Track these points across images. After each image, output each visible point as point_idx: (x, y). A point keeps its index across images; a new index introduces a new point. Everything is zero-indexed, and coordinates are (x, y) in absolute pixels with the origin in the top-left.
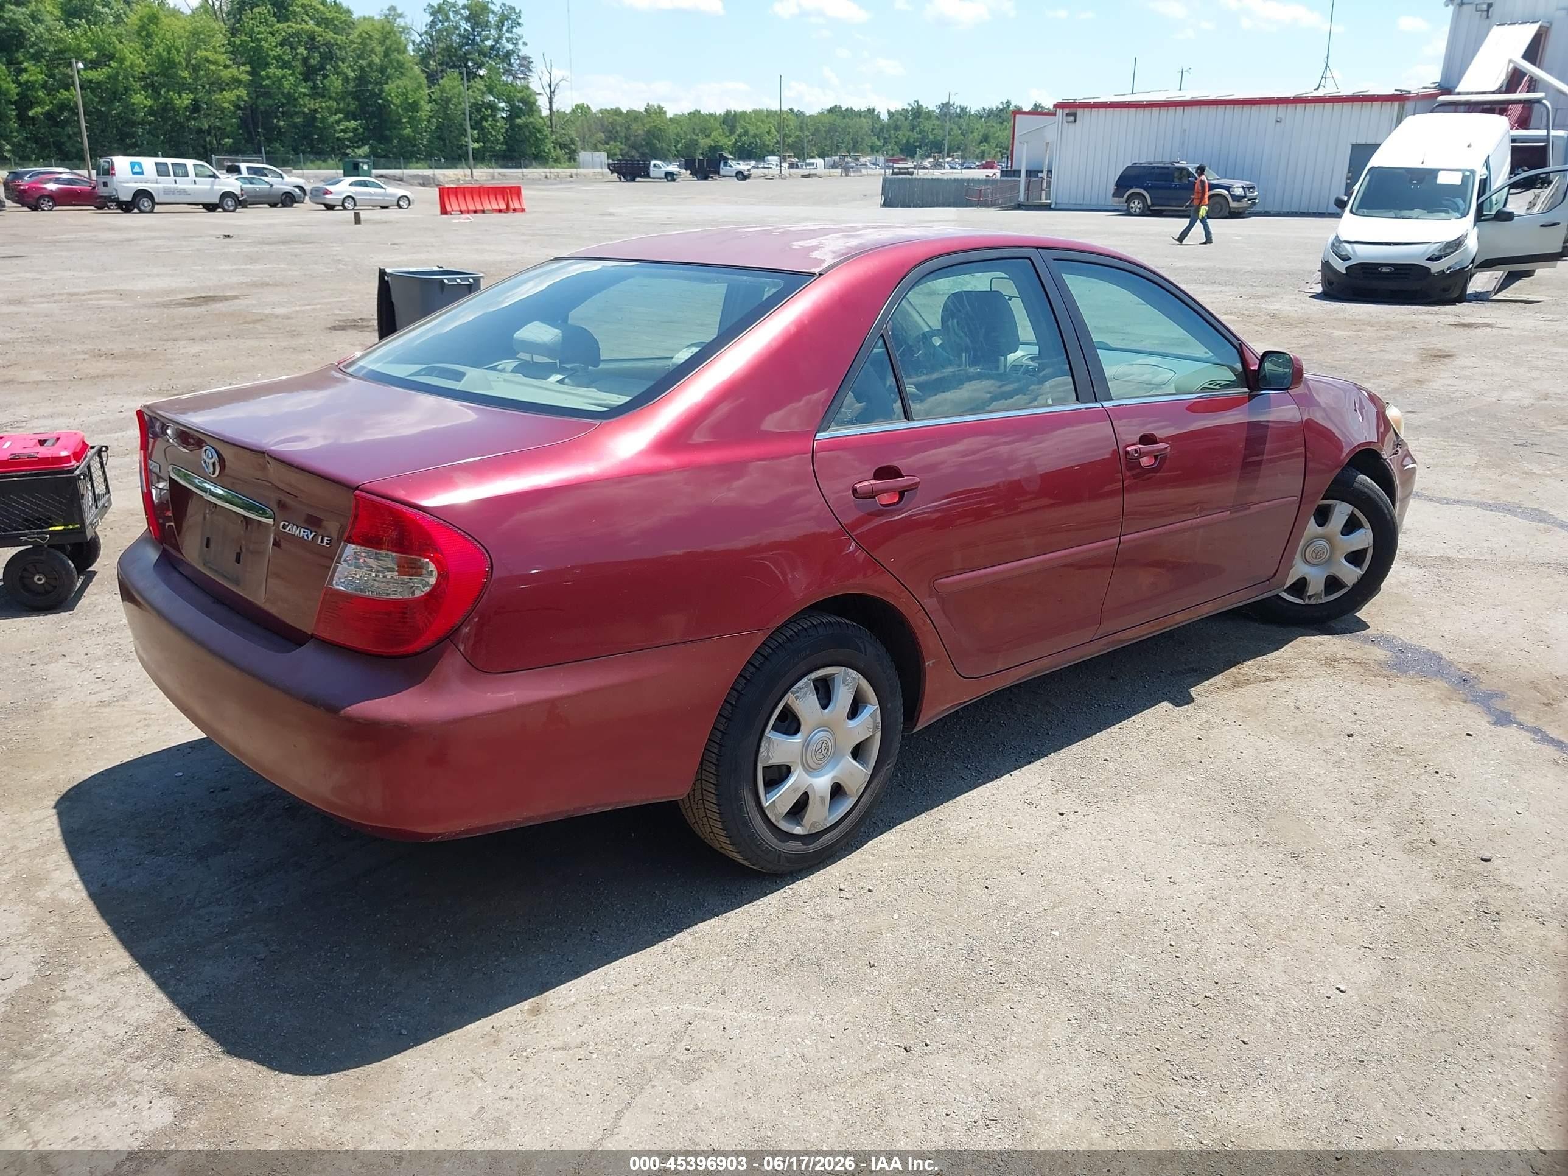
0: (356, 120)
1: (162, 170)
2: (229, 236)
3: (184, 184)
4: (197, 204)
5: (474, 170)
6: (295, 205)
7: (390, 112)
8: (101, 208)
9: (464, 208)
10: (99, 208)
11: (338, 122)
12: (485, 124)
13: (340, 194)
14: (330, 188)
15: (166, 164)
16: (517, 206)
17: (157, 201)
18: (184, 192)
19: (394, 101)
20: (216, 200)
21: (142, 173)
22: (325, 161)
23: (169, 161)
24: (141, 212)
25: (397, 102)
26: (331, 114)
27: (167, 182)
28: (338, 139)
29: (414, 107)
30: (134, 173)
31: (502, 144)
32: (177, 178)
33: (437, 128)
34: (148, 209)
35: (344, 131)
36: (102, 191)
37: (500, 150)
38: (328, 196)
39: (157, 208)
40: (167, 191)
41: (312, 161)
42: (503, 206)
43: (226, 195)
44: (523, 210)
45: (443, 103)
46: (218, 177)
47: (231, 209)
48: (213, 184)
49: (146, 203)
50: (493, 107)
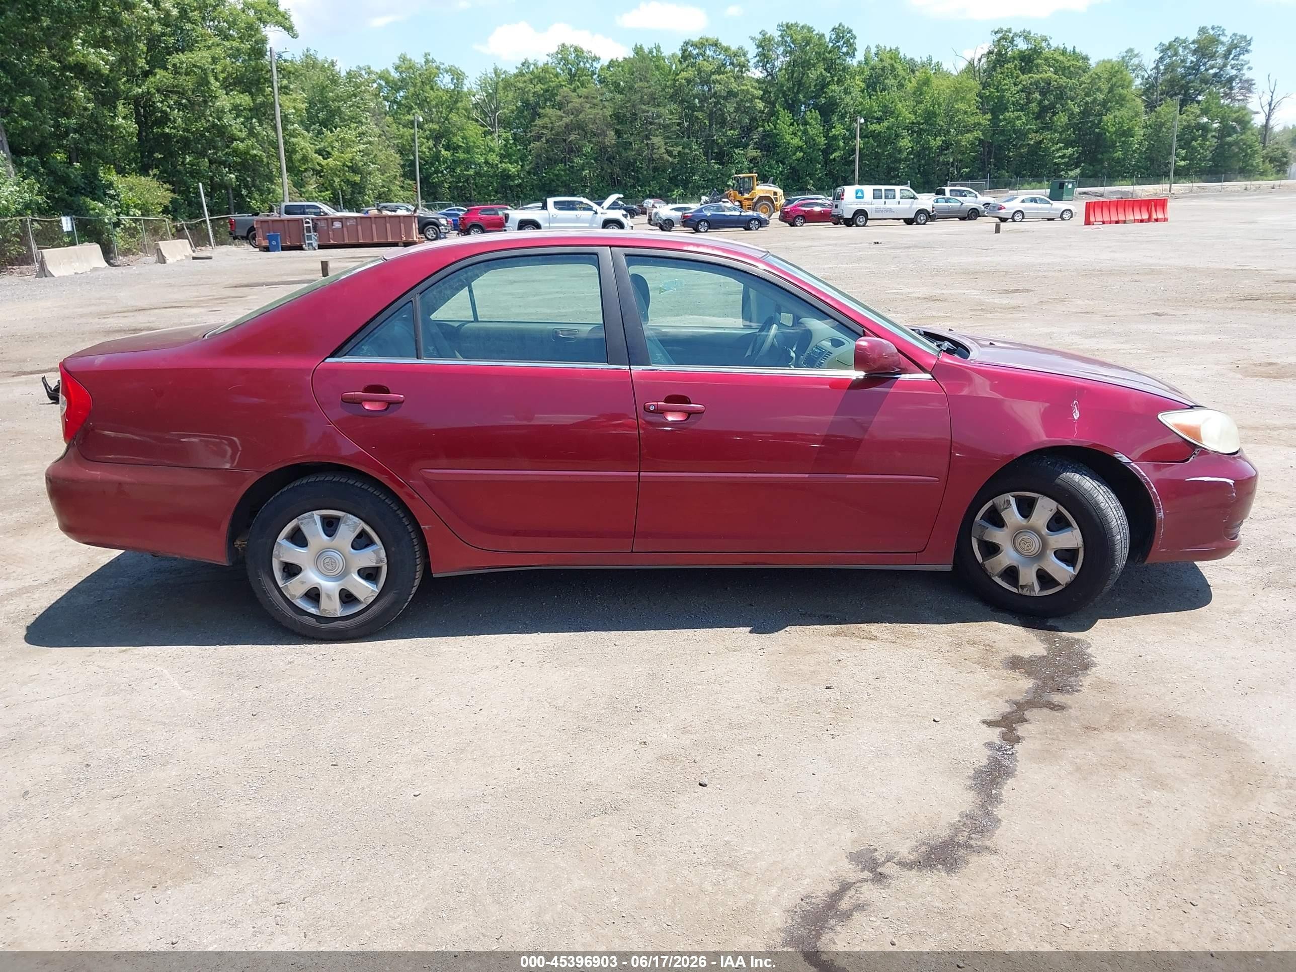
0: (1073, 148)
1: (876, 196)
2: (878, 243)
3: (891, 204)
4: (899, 219)
5: (1173, 185)
6: (978, 218)
7: (1105, 139)
8: (837, 224)
9: (1107, 219)
10: (835, 224)
11: (1058, 150)
12: (1194, 143)
13: (1011, 209)
14: (1004, 204)
15: (881, 190)
16: (1160, 216)
17: (869, 217)
18: (890, 210)
19: (1110, 130)
20: (912, 216)
21: (862, 198)
22: (1040, 182)
23: (883, 187)
24: (858, 226)
25: (1112, 129)
26: (1053, 144)
27: (879, 203)
28: (1056, 164)
29: (1129, 133)
30: (857, 198)
31: (1209, 160)
32: (887, 200)
33: (1147, 149)
34: (861, 224)
35: (1063, 157)
36: (835, 211)
37: (1205, 166)
38: (1000, 211)
39: (869, 223)
40: (878, 210)
41: (1029, 183)
42: (1146, 216)
43: (920, 212)
44: (1165, 220)
45: (1158, 127)
46: (917, 198)
47: (923, 222)
48: (912, 203)
49: (861, 219)
50: (1205, 128)
